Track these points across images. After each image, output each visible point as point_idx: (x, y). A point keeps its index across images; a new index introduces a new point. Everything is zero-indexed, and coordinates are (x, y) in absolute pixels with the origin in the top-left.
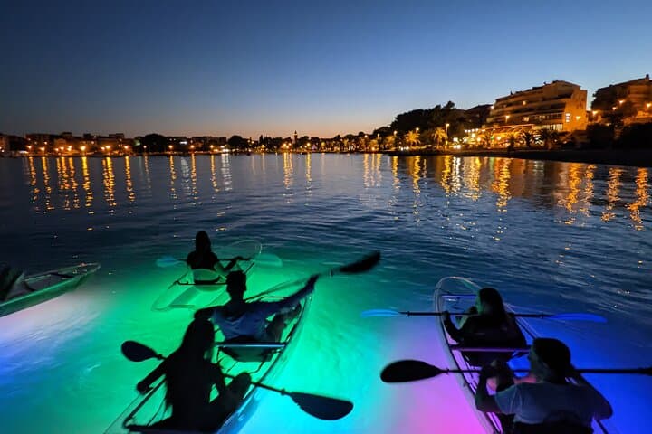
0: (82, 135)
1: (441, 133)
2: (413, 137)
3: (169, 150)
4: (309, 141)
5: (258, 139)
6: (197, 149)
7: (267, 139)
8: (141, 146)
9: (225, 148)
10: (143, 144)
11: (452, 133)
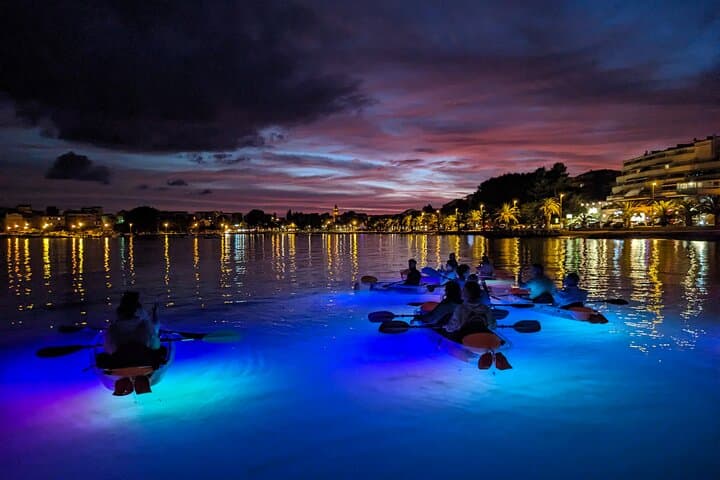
0: (44, 209)
2: (508, 212)
3: (163, 229)
4: (355, 218)
5: (285, 216)
6: (202, 228)
7: (297, 215)
8: (125, 225)
9: (241, 228)
10: (127, 221)
11: (567, 207)
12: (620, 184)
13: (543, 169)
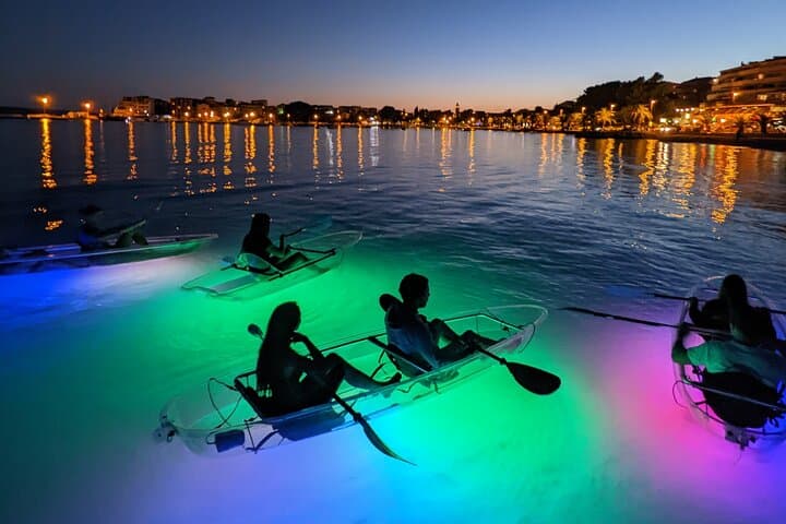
0: (224, 101)
1: (644, 112)
2: (606, 115)
3: (314, 120)
4: (473, 115)
5: (413, 111)
6: (344, 120)
7: (423, 111)
9: (375, 120)
10: (286, 112)
11: (658, 112)
12: (715, 92)
13: (643, 78)
